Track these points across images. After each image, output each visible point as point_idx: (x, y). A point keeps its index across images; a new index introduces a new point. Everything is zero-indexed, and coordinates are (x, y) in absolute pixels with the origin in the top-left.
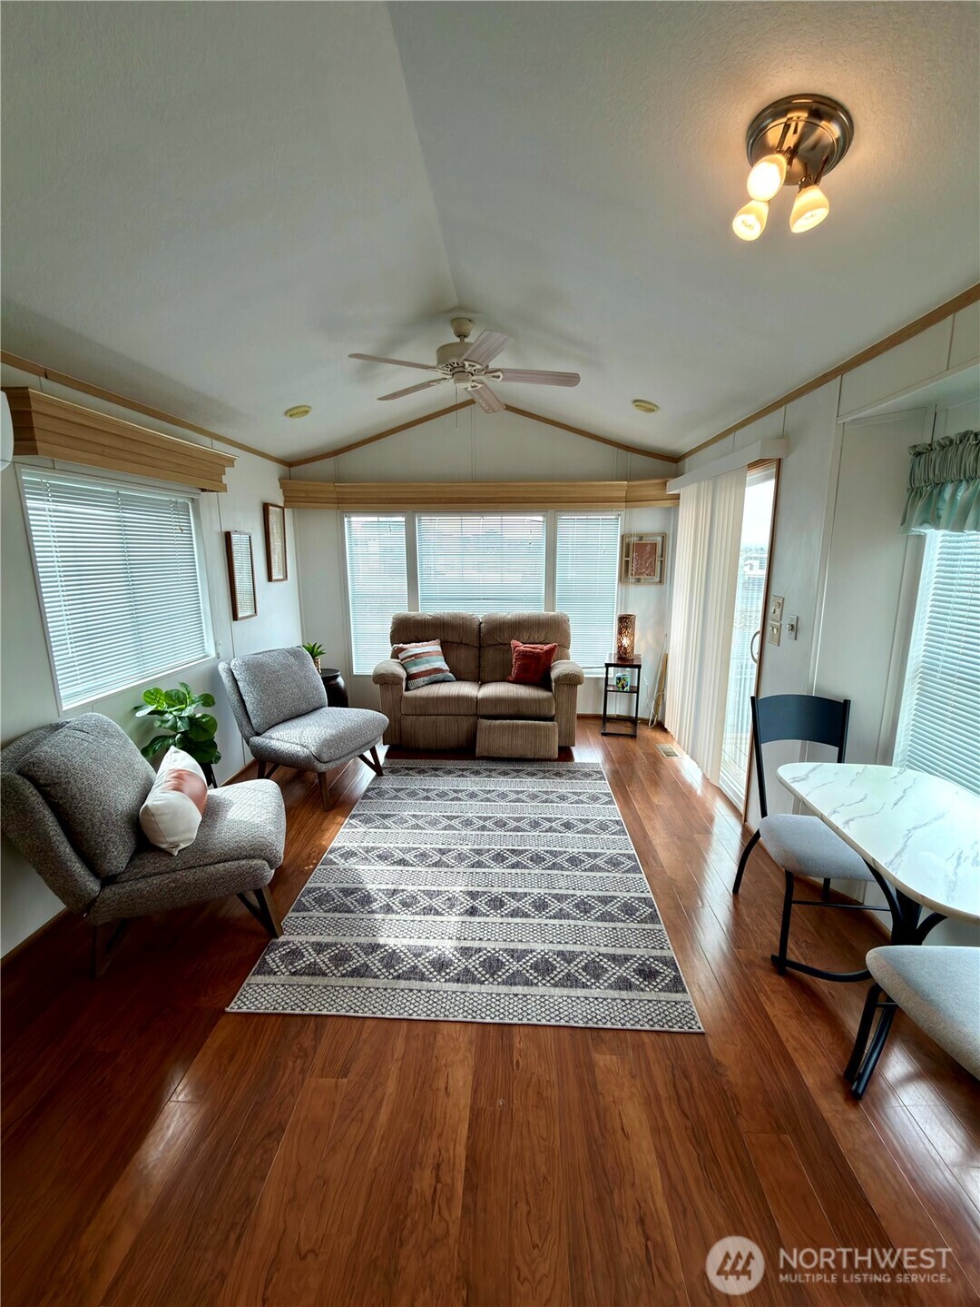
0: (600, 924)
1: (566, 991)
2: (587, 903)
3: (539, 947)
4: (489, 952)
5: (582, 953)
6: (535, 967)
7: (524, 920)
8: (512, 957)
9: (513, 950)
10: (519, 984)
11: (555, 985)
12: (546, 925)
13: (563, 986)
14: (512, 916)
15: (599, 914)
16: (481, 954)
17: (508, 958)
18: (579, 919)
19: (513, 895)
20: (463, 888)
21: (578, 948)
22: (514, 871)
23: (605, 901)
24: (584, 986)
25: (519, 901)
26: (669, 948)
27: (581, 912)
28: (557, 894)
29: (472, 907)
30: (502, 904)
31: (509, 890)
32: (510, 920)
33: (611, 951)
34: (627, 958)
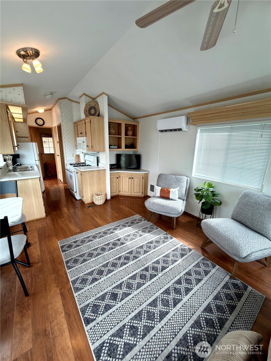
0: (84, 252)
1: (88, 236)
2: (90, 257)
3: (97, 240)
5: (87, 243)
6: (96, 236)
7: (105, 244)
9: (103, 237)
11: (91, 236)
12: (98, 245)
13: (89, 236)
14: (108, 243)
15: (85, 255)
18: (90, 251)
19: (112, 249)
21: (88, 243)
22: (118, 256)
23: (85, 260)
24: (85, 238)
25: (110, 248)
26: (63, 255)
27: (91, 253)
28: (100, 255)
30: (113, 245)
31: (115, 249)
32: (108, 242)
33: (80, 247)
34: (75, 247)
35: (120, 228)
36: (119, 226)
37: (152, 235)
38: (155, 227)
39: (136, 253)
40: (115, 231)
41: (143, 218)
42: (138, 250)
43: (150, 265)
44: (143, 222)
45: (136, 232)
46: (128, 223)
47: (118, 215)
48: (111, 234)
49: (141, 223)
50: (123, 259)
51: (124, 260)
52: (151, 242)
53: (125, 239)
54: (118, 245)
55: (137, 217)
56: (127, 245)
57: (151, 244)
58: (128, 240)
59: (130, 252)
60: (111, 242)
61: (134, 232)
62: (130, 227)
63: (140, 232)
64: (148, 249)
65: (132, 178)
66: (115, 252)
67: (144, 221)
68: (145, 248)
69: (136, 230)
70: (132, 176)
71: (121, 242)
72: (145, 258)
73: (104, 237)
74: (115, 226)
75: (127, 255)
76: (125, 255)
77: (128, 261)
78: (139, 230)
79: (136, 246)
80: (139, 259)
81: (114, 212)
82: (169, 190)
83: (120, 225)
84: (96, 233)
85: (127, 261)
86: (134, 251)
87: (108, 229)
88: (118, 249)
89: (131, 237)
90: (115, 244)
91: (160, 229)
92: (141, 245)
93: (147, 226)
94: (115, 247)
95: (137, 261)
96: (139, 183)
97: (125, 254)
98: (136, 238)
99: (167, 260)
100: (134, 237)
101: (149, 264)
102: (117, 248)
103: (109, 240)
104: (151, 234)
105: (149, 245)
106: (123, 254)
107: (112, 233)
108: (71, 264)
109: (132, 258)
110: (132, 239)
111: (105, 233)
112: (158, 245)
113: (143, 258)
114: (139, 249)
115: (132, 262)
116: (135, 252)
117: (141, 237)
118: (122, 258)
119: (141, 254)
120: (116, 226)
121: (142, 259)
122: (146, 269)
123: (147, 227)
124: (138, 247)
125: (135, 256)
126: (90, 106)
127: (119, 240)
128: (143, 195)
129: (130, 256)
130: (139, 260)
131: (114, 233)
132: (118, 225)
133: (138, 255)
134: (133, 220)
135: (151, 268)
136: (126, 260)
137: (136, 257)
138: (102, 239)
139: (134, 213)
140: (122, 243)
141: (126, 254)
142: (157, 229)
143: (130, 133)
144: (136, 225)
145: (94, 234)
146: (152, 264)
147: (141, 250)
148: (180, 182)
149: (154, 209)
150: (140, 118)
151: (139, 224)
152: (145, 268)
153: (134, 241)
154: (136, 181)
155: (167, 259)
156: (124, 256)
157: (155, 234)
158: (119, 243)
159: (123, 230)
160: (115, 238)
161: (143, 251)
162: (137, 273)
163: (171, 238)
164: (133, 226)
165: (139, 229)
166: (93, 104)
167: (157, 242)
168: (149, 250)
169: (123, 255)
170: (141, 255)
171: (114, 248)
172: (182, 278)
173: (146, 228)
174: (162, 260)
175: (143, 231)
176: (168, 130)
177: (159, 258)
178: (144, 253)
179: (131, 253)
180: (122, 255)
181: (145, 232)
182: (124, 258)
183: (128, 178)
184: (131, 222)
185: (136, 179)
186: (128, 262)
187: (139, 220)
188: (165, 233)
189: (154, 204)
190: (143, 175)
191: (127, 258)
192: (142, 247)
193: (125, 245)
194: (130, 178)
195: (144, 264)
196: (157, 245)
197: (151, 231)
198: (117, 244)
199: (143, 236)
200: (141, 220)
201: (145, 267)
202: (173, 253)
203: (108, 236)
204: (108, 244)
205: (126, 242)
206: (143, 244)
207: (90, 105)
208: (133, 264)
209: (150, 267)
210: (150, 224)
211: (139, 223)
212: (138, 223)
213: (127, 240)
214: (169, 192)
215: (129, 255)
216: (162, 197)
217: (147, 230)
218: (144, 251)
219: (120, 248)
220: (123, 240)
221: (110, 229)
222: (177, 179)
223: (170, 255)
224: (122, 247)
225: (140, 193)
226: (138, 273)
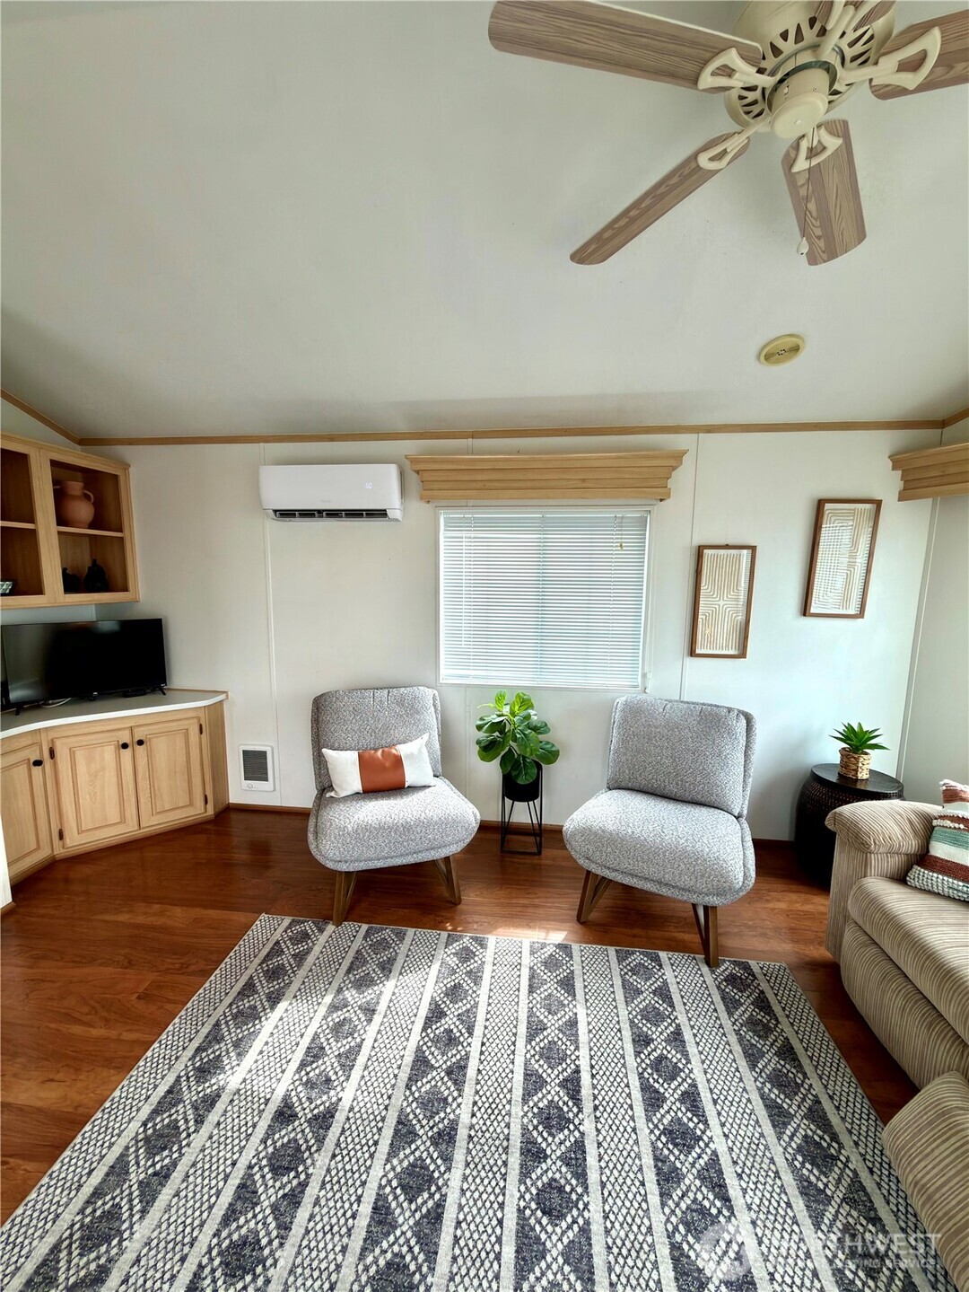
4: (189, 1135)
6: (112, 1215)
7: (220, 1210)
8: (155, 1174)
9: (167, 1177)
10: (104, 1181)
14: (242, 1186)
16: (191, 1123)
17: (158, 1167)
19: (294, 1199)
20: (345, 1104)
22: (366, 1209)
25: (275, 1208)
29: (296, 1115)
30: (278, 1171)
31: (312, 1190)
32: (234, 1181)
35: (236, 1045)
36: (215, 1036)
37: (411, 979)
38: (388, 933)
39: (428, 1114)
40: (218, 1080)
41: (306, 921)
42: (419, 1089)
43: (525, 1120)
44: (323, 938)
45: (334, 1008)
46: (249, 988)
47: (152, 976)
48: (213, 1117)
49: (317, 949)
50: (405, 1205)
51: (413, 1207)
52: (436, 1014)
53: (310, 1084)
54: (309, 1148)
55: (268, 929)
56: (351, 1109)
57: (443, 1022)
58: (333, 1078)
59: (396, 1131)
60: (250, 1167)
61: (325, 1018)
62: (282, 1005)
63: (350, 995)
64: (454, 1052)
65: (140, 743)
66: (331, 1204)
67: (321, 931)
68: (438, 1060)
69: (328, 999)
70: (135, 730)
71: (309, 1121)
72: (480, 1104)
73: (177, 1176)
74: (190, 1052)
75: (401, 1162)
76: (391, 1175)
77: (433, 1189)
78: (340, 990)
79: (395, 1076)
80: (462, 1133)
81: (111, 969)
82: (394, 751)
83: (217, 1024)
84: (87, 1190)
85: (426, 1195)
86: (409, 1110)
87: (154, 1099)
88: (328, 1171)
89: (334, 1048)
90: (286, 1161)
91: (414, 930)
92: (409, 1058)
93: (355, 947)
94: (303, 1177)
95: (469, 1151)
96: (182, 759)
97: (388, 1167)
98: (358, 1040)
99: (550, 1042)
100: (347, 1043)
101: (518, 1116)
102: (317, 1173)
103: (234, 1164)
104: (401, 974)
105: (439, 1028)
106: (377, 1172)
107: (210, 1101)
109: (435, 1156)
110: (347, 1060)
111: (161, 1139)
112: (468, 1006)
113: (473, 1115)
114: (419, 1084)
115: (455, 1177)
116: (418, 1111)
117: (377, 1019)
118: (394, 1205)
119: (450, 1099)
120: (195, 1044)
121: (474, 1120)
122: (529, 1151)
123: (358, 952)
124: (410, 1079)
125: (435, 1130)
127: (285, 1115)
128: (211, 811)
129: (417, 1154)
130: (470, 1137)
131: (225, 1098)
132: (205, 1031)
133: (442, 1115)
134: (268, 957)
135: (540, 1128)
136: (420, 1191)
137: (445, 1138)
138: (177, 1194)
139: (250, 915)
140: (316, 1118)
141: (395, 1162)
142: (401, 937)
143: (83, 511)
144: (302, 973)
145: (82, 1211)
146: (526, 1109)
147: (433, 1083)
151: (310, 959)
152: (522, 1154)
153: (361, 1060)
154: (165, 751)
155: (546, 1041)
156: (389, 1182)
157: (413, 964)
158: (299, 1131)
159: (258, 1044)
160: (254, 1126)
161: (446, 1079)
162: (519, 1210)
163: (483, 945)
164: (294, 987)
165: (335, 985)
167: (454, 992)
168: (459, 1052)
169: (384, 1182)
170: (455, 1105)
171: (303, 1185)
173: (359, 959)
174: (537, 1057)
175: (363, 983)
177: (523, 1059)
178: (455, 1082)
179: (404, 1133)
180: (375, 1185)
181: (372, 983)
182: (398, 1191)
183: (109, 753)
184: (266, 973)
185: (161, 746)
186: (437, 1196)
187: (290, 939)
188: (444, 935)
190: (201, 714)
191: (416, 1180)
192: (421, 1064)
193: (340, 1117)
194: (125, 746)
195: (502, 1137)
196: (464, 1008)
197: (391, 961)
198: (298, 1148)
199: (382, 1008)
200: (305, 936)
201: (519, 1145)
202: (539, 999)
203: (199, 1140)
204: (246, 1194)
205: (332, 1093)
206: (412, 1045)
208: (465, 1178)
209: (531, 1128)
210: (356, 934)
211: (308, 951)
212: (300, 958)
213: (328, 1080)
214: (398, 762)
215: (408, 1151)
216: (372, 790)
217: (371, 967)
218: (449, 1072)
219: (334, 1156)
220: (310, 1100)
221: (170, 1092)
223: (538, 1014)
224: (338, 1145)
225: (191, 804)
226: (522, 1204)
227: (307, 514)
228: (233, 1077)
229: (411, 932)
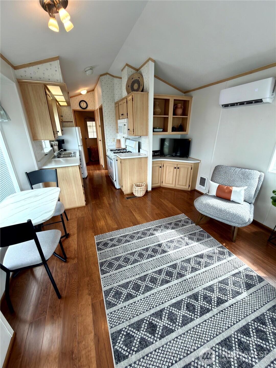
0: (120, 255)
1: (125, 234)
2: (126, 262)
3: (135, 241)
4: (147, 236)
5: (123, 243)
6: (134, 237)
7: (143, 248)
8: (141, 237)
9: (141, 238)
10: (136, 232)
11: (128, 235)
12: (136, 248)
13: (126, 235)
14: (147, 248)
15: (121, 259)
16: (148, 235)
17: (141, 236)
18: (127, 254)
19: (152, 256)
20: (169, 253)
21: (125, 244)
22: (159, 268)
23: (120, 266)
24: (121, 236)
25: (149, 255)
26: (98, 254)
27: (127, 257)
28: (137, 262)
29: (161, 247)
30: (153, 251)
31: (154, 258)
33: (116, 247)
34: (111, 246)
35: (162, 230)
36: (160, 227)
37: (202, 246)
38: (206, 234)
39: (181, 269)
40: (155, 232)
41: (189, 220)
42: (183, 264)
43: (200, 292)
44: (190, 225)
45: (181, 238)
46: (170, 224)
47: (159, 212)
48: (151, 237)
49: (188, 226)
50: (164, 275)
51: (165, 276)
52: (201, 256)
53: (167, 245)
54: (159, 253)
55: (183, 217)
56: (169, 254)
57: (201, 259)
58: (171, 248)
59: (173, 265)
60: (150, 247)
61: (178, 238)
62: (173, 230)
63: (186, 238)
64: (197, 266)
65: (178, 168)
66: (155, 262)
67: (191, 224)
68: (193, 263)
69: (182, 236)
70: (178, 165)
71: (162, 250)
72: (193, 278)
73: (142, 239)
74: (155, 226)
75: (169, 269)
76: (166, 269)
77: (171, 278)
78: (185, 236)
79: (181, 258)
80: (184, 278)
81: (155, 207)
82: (231, 188)
83: (162, 225)
84: (134, 232)
85: (169, 277)
86: (178, 264)
87: (147, 228)
88: (159, 258)
89: (175, 244)
90: (155, 251)
91: (213, 238)
92: (187, 258)
93: (196, 231)
94: (155, 255)
95: (183, 282)
96: (186, 175)
97: (167, 268)
98: (180, 246)
99: (225, 288)
100: (177, 245)
101: (199, 289)
102: (157, 257)
103: (149, 245)
104: (201, 243)
105: (199, 259)
106: (165, 266)
107: (152, 234)
108: (105, 268)
109: (176, 275)
110: (176, 247)
111: (144, 234)
112: (210, 262)
113: (190, 278)
114: (185, 263)
115: (176, 282)
116: (180, 266)
117: (187, 246)
118: (163, 273)
119: (188, 271)
120: (157, 226)
121: (189, 279)
122: (195, 296)
123: (195, 233)
124: (183, 261)
125: (180, 272)
126: (132, 80)
127: (160, 245)
128: (190, 189)
129: (173, 271)
130: (185, 280)
131: (154, 236)
132: (159, 225)
133: (184, 272)
134: (178, 221)
135: (202, 297)
136: (168, 276)
137: (180, 275)
138: (141, 241)
139: (179, 211)
140: (163, 250)
141: (169, 268)
142: (208, 237)
143: (180, 111)
144: (181, 228)
145: (132, 233)
146: (203, 290)
147: (187, 266)
148: (249, 179)
149: (208, 212)
150: (194, 90)
151: (185, 227)
152: (193, 294)
153: (178, 250)
154: (183, 171)
155: (224, 287)
156: (165, 269)
157: (206, 244)
158: (160, 249)
159: (165, 233)
160: (155, 243)
161: (190, 268)
162: (182, 299)
163: (230, 255)
164: (177, 229)
165: (185, 235)
166: (136, 77)
167: (209, 257)
168: (198, 267)
169: (164, 268)
170: (188, 273)
171: (154, 256)
172: (250, 325)
173: (194, 234)
174: (217, 287)
175: (190, 238)
176: (237, 103)
177: (213, 283)
178: (192, 270)
179: (174, 266)
180: (163, 267)
181: (193, 240)
182: (165, 272)
183: (172, 168)
184: (175, 223)
185: (182, 170)
187: (184, 221)
188: (221, 245)
189: (208, 205)
190: (192, 165)
191: (169, 274)
192: (188, 261)
193: (166, 254)
194: (175, 168)
195: (192, 288)
196: (209, 262)
197: (201, 240)
198: (157, 251)
199: (190, 246)
200: (188, 222)
201: (194, 293)
202: (234, 279)
203: (147, 238)
204: (147, 249)
205: (169, 249)
206: (190, 256)
207: (132, 78)
208: (178, 284)
209: (200, 294)
210: (198, 229)
211: (185, 225)
212: (183, 225)
213: (170, 247)
214: (230, 192)
215: (172, 269)
216: (218, 197)
217: (195, 238)
218: (192, 268)
219: (161, 257)
220: (165, 247)
221: (149, 229)
222: (243, 174)
223: (229, 281)
224: (163, 257)
225: (186, 186)
226: (184, 300)
227: (233, 105)
228: (157, 234)
229: (212, 238)
